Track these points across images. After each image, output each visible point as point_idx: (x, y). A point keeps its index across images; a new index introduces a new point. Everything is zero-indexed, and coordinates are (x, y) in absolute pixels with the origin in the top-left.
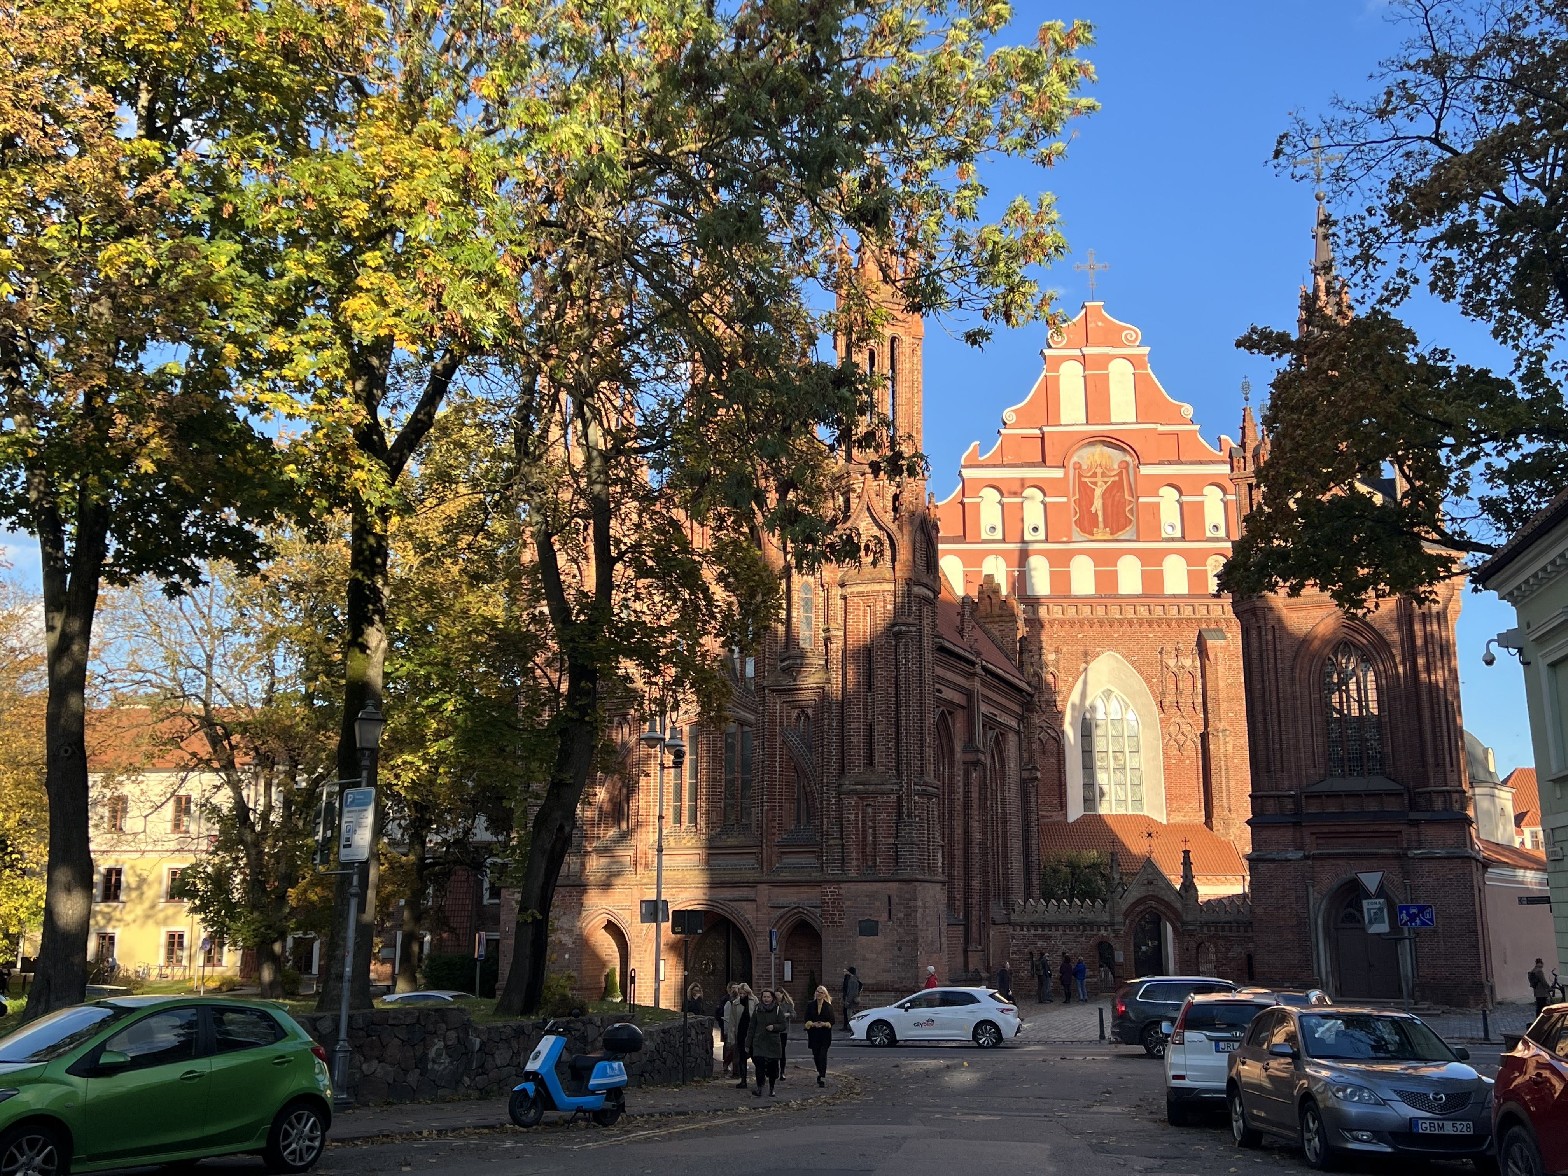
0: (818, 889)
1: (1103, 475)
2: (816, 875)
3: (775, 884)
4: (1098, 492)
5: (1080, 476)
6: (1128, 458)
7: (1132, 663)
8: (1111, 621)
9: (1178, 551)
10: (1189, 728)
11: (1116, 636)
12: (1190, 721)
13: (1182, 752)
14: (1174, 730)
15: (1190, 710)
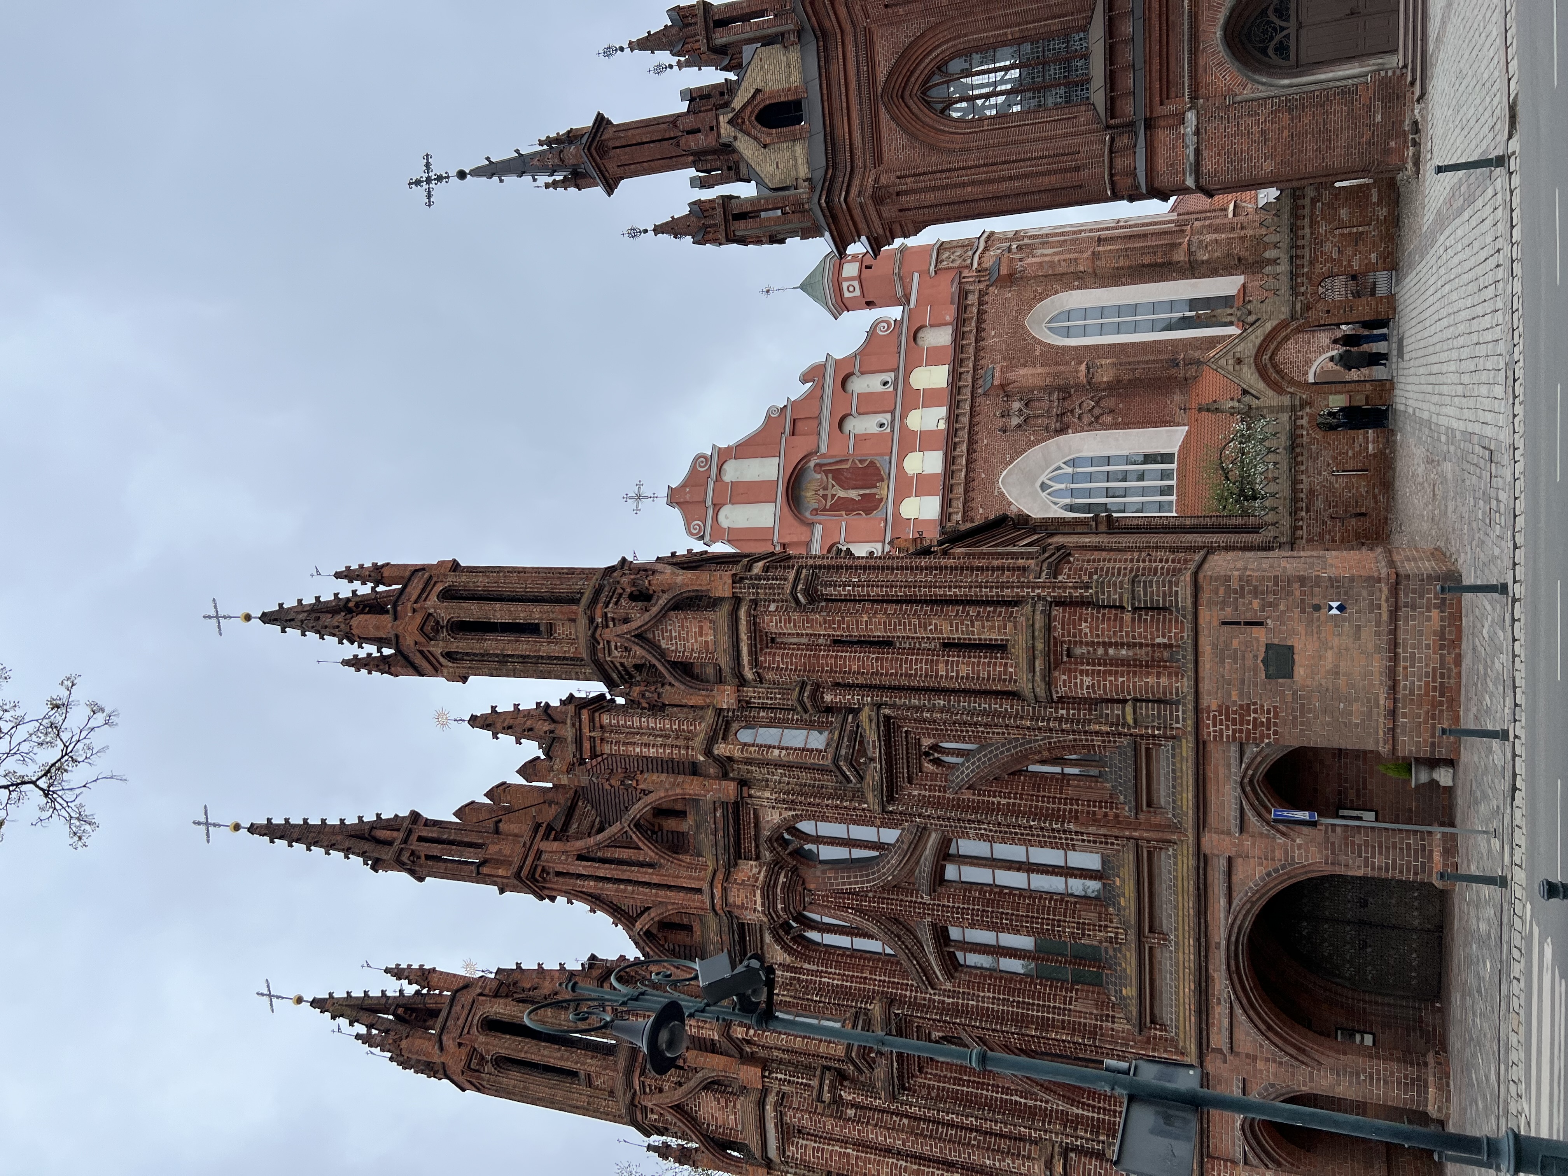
0: (1211, 747)
1: (825, 488)
2: (1187, 747)
3: (1201, 822)
4: (842, 494)
5: (824, 510)
6: (812, 464)
7: (1012, 459)
8: (968, 481)
9: (904, 416)
10: (1085, 405)
11: (983, 476)
12: (1077, 403)
13: (1112, 411)
14: (1086, 419)
15: (1066, 403)
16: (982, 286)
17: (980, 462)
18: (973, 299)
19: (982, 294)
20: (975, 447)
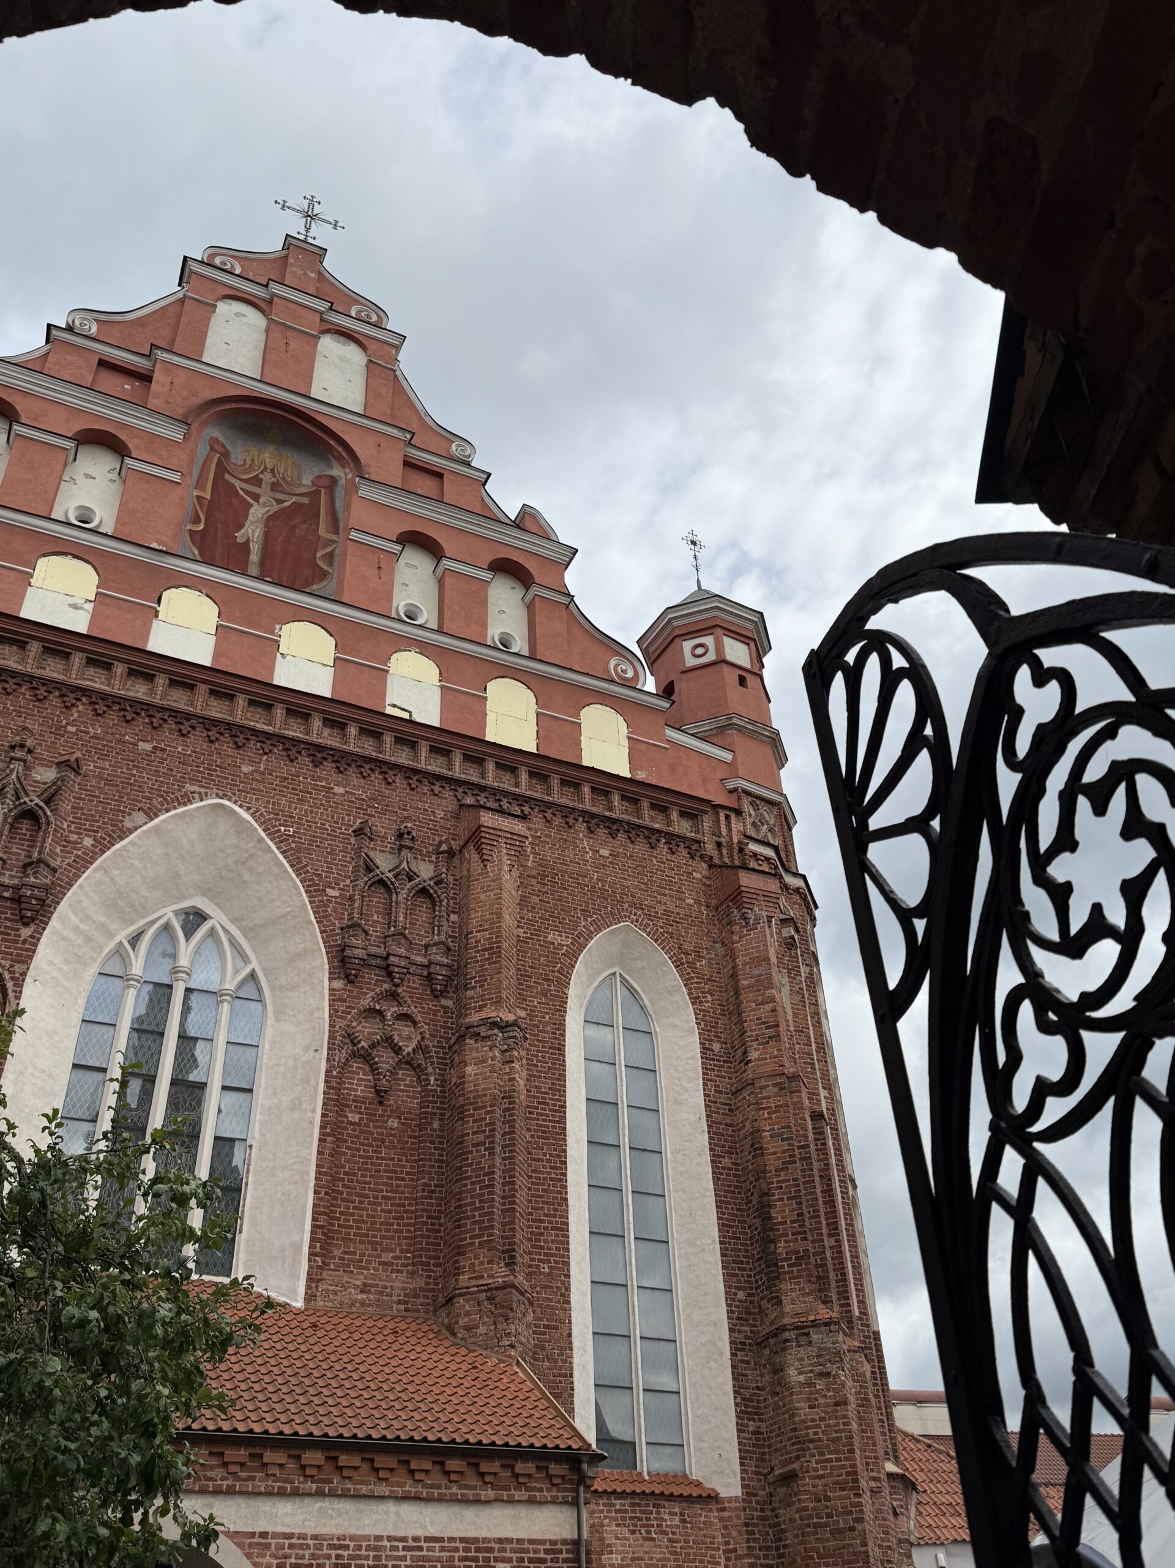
1: (274, 487)
4: (257, 513)
5: (221, 469)
6: (336, 471)
7: (280, 840)
8: (239, 734)
9: (425, 649)
10: (407, 1030)
11: (246, 769)
12: (413, 1010)
13: (380, 1095)
14: (367, 1031)
15: (416, 983)
16: (710, 848)
17: (284, 768)
18: (682, 827)
19: (693, 847)
20: (329, 765)
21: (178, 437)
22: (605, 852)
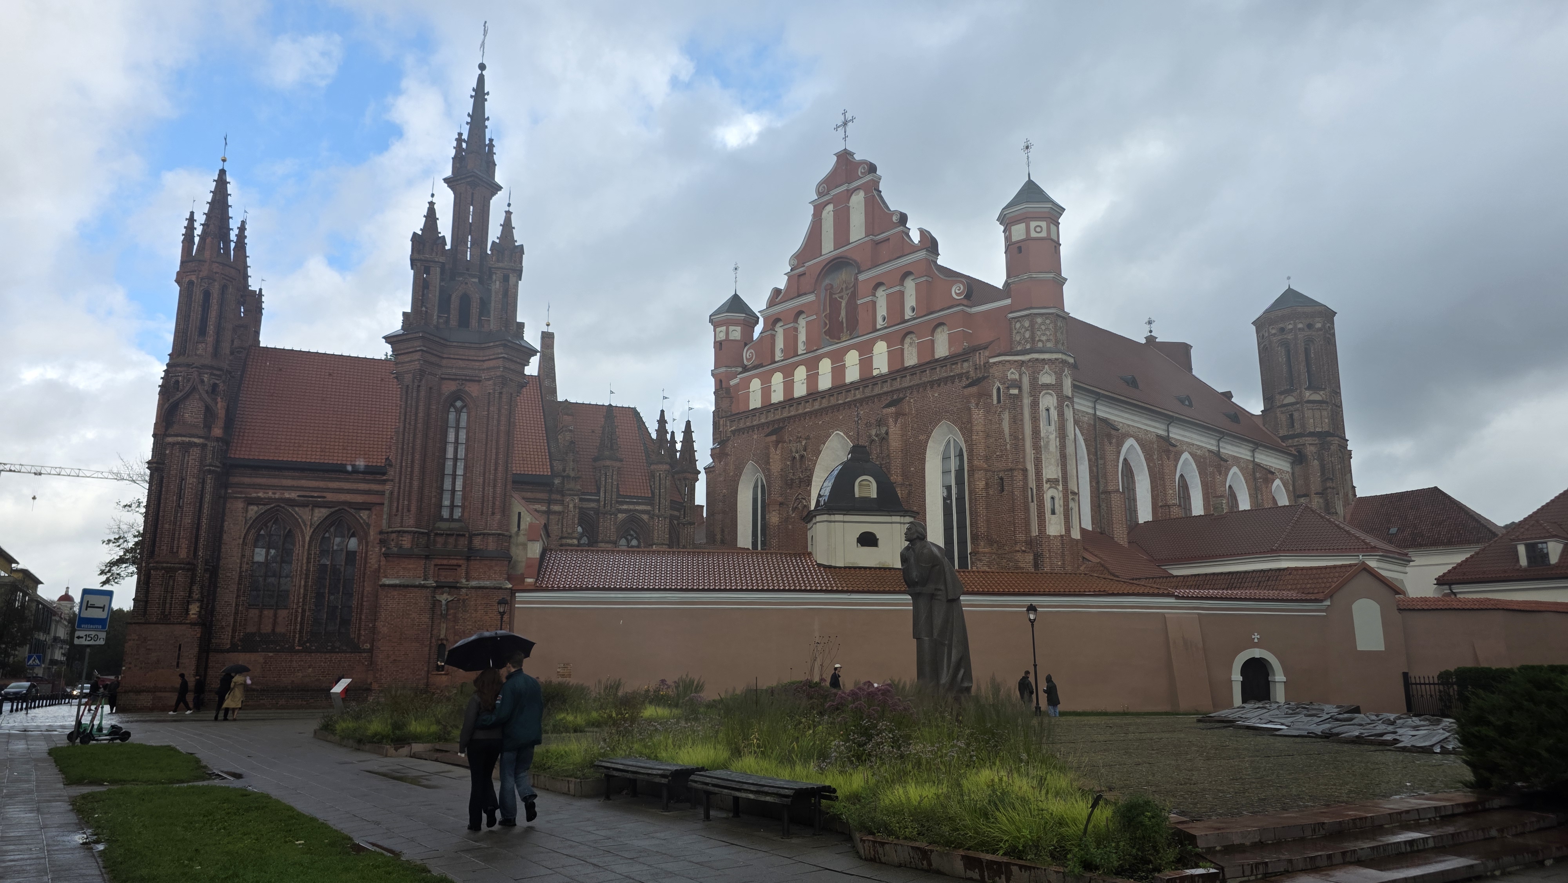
1: (846, 289)
4: (843, 304)
7: (850, 437)
8: (840, 407)
9: (882, 338)
19: (967, 374)
21: (814, 298)
22: (936, 395)
